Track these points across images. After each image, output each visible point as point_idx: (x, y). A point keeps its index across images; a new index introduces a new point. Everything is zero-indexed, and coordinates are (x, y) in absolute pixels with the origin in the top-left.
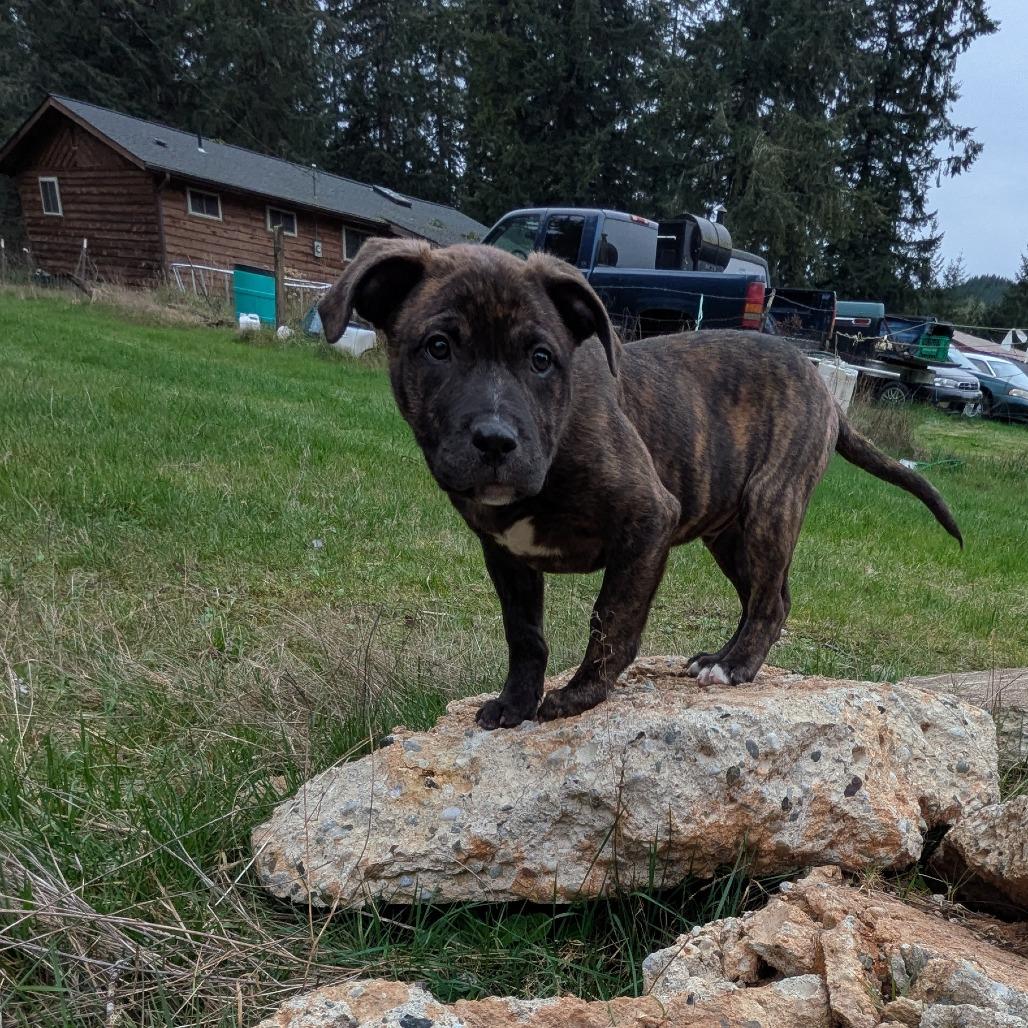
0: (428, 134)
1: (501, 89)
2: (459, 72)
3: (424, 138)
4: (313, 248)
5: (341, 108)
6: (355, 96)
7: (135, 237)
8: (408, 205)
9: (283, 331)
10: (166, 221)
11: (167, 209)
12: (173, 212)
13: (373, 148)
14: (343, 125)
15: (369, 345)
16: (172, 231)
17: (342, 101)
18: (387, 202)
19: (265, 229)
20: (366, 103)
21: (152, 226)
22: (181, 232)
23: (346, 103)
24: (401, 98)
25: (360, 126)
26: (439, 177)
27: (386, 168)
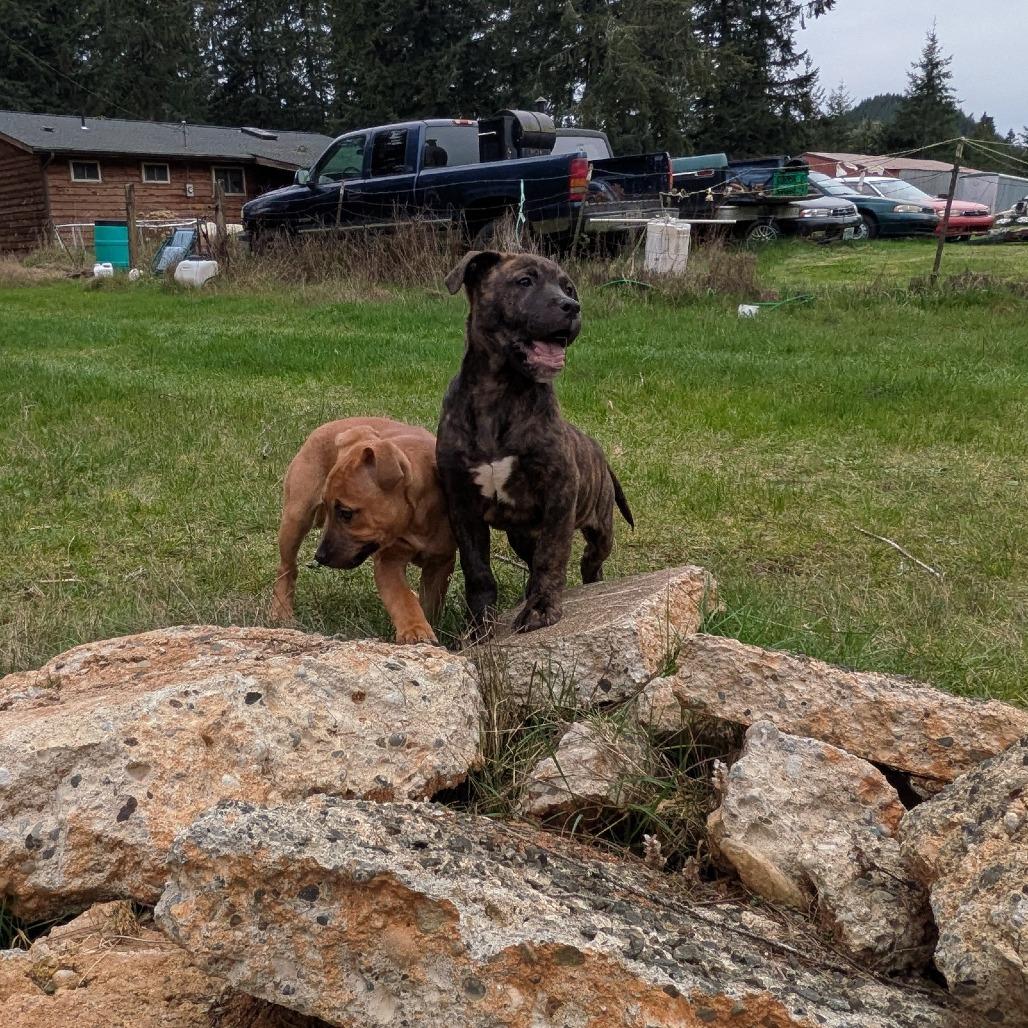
0: (301, 75)
1: (361, 27)
2: (325, 21)
3: (296, 79)
4: (185, 190)
5: (220, 68)
6: (232, 55)
7: (25, 209)
8: (274, 138)
9: (134, 273)
10: (51, 191)
11: (52, 181)
12: (57, 183)
13: (249, 94)
14: (223, 81)
15: (211, 273)
16: (57, 198)
17: (220, 63)
18: (254, 139)
19: (140, 182)
20: (240, 60)
21: (40, 198)
22: (66, 198)
23: (223, 63)
24: (273, 50)
25: (237, 79)
26: (311, 107)
27: (263, 108)
